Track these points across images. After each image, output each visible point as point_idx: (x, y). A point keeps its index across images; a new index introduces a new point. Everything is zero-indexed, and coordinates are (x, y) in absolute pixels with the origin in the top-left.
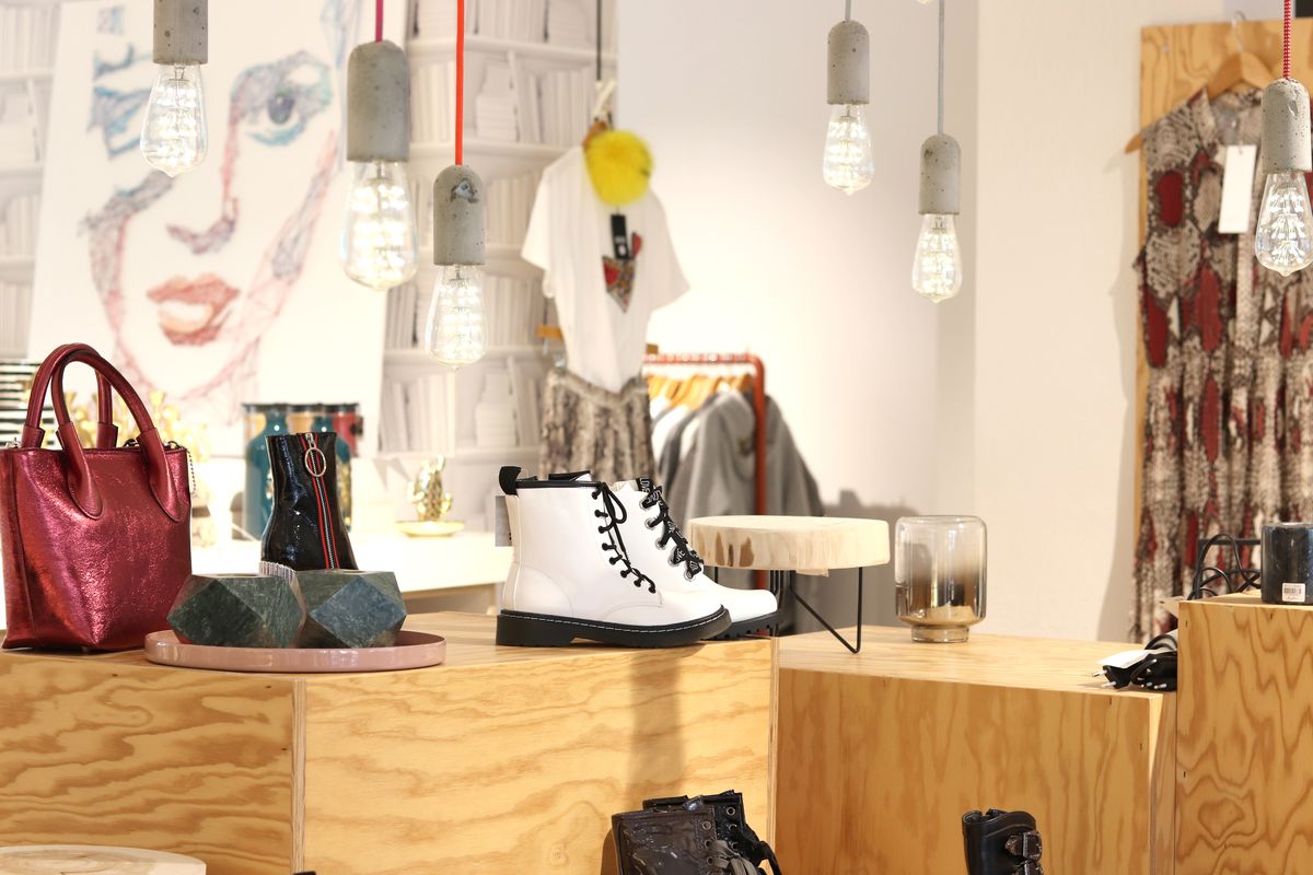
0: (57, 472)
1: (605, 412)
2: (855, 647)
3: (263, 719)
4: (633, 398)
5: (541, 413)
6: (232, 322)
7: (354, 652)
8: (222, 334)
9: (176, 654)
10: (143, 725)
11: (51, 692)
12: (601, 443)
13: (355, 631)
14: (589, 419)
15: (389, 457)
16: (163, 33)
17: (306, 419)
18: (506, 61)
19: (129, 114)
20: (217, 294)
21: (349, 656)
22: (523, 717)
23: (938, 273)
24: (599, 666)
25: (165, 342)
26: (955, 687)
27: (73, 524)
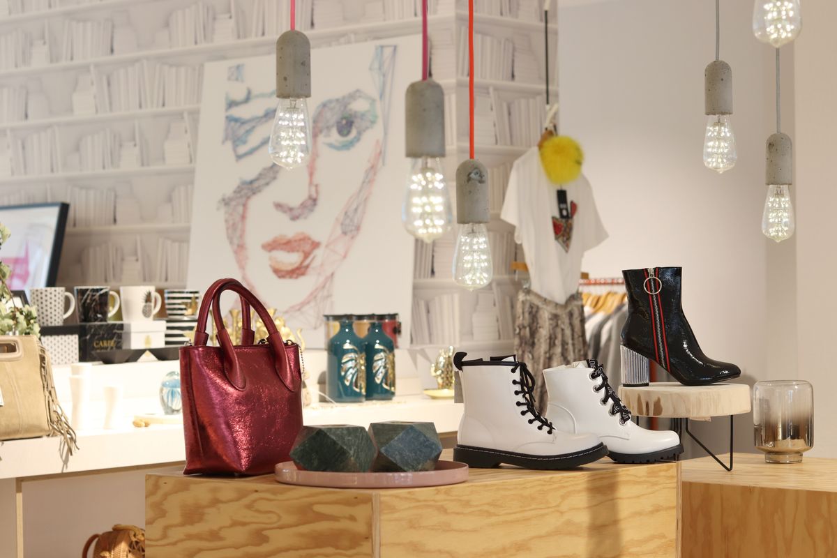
0: (217, 361)
1: (555, 317)
2: (729, 467)
3: (352, 518)
4: (573, 307)
5: (514, 319)
6: (316, 263)
7: (410, 474)
8: (310, 270)
9: (295, 477)
10: (275, 523)
11: (215, 502)
12: (553, 336)
13: (409, 461)
14: (545, 322)
15: (418, 348)
16: (282, 78)
17: (365, 324)
18: (488, 93)
19: (248, 132)
20: (306, 246)
21: (407, 477)
22: (519, 516)
23: (779, 223)
24: (567, 482)
25: (274, 277)
26: (797, 492)
27: (227, 394)
